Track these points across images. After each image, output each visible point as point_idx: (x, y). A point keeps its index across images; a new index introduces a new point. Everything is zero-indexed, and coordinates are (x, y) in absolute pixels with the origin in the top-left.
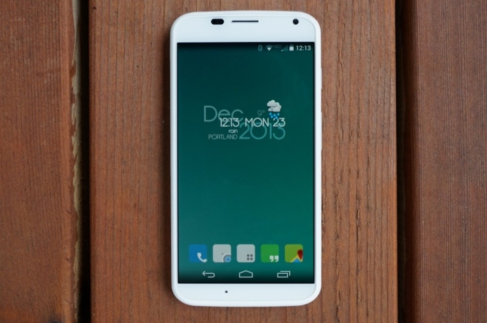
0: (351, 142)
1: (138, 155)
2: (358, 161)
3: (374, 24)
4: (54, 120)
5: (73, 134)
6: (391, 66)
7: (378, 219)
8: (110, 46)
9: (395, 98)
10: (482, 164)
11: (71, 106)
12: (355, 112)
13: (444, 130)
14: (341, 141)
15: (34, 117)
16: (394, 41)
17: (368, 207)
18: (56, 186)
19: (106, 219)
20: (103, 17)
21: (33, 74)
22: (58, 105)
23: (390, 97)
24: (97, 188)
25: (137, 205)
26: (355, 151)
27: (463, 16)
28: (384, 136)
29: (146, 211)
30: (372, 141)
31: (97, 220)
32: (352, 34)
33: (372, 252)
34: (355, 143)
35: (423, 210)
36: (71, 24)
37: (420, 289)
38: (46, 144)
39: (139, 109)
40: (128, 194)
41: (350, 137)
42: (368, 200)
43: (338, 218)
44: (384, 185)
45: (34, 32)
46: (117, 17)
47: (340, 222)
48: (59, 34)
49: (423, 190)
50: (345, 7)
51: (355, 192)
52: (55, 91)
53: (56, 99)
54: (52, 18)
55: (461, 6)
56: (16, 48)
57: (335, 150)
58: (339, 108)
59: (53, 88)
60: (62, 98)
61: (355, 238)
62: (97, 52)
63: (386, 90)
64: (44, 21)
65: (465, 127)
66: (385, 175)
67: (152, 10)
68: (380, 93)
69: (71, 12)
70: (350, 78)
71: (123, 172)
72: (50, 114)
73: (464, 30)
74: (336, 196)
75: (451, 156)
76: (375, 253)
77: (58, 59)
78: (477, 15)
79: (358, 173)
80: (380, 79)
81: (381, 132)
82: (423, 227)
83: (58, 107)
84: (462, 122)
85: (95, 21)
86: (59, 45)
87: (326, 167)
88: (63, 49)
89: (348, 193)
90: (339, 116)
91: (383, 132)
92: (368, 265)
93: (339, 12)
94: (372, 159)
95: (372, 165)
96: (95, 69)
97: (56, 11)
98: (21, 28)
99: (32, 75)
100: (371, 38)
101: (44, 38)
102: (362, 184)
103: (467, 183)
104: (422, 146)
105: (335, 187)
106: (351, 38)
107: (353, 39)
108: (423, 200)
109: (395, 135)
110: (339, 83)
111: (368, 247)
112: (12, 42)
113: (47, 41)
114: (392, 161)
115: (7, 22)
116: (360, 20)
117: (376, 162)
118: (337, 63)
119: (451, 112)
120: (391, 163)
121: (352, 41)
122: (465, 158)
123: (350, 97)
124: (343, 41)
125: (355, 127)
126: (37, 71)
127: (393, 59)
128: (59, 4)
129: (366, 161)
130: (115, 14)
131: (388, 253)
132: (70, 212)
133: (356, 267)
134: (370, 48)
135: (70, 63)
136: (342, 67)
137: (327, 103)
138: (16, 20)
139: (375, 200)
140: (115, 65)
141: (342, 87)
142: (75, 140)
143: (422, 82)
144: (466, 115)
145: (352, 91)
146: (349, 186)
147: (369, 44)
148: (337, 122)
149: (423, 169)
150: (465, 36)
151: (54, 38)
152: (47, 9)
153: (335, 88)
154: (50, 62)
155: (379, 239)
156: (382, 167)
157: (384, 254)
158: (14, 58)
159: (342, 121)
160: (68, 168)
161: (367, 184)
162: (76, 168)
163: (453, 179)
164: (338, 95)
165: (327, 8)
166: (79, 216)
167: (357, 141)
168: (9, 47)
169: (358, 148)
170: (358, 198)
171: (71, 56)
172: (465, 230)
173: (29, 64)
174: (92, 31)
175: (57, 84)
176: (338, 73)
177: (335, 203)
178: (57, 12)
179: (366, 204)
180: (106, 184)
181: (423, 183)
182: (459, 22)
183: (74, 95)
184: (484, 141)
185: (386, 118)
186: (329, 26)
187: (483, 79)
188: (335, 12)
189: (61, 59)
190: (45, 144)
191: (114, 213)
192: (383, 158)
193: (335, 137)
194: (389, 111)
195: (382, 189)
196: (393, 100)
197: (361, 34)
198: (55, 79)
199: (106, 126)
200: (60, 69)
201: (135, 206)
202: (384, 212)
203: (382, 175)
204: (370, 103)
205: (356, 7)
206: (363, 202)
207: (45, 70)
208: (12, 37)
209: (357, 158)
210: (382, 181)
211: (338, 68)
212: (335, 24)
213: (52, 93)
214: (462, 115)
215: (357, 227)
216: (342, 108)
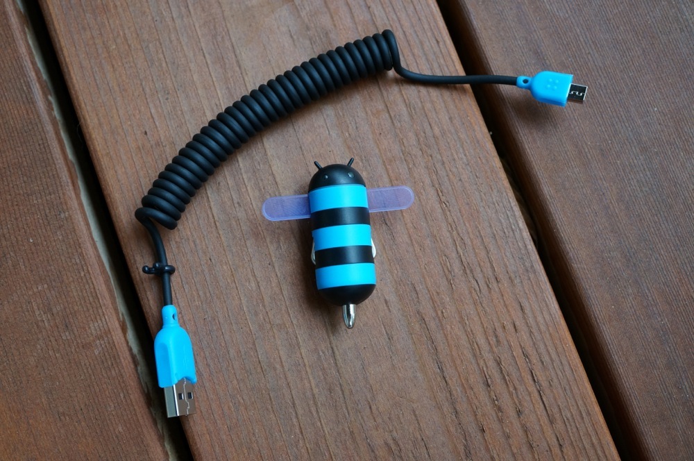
0: (492, 291)
1: (242, 401)
2: (508, 311)
3: (465, 143)
4: (122, 395)
6: (503, 184)
7: (559, 373)
9: (523, 220)
10: (657, 260)
11: (137, 370)
12: (483, 254)
13: (596, 237)
14: (479, 294)
15: (96, 401)
16: (496, 154)
17: (542, 363)
21: (78, 347)
23: (517, 222)
26: (502, 301)
28: (527, 270)
30: (517, 281)
32: (443, 163)
33: (569, 415)
34: (497, 290)
36: (104, 271)
37: (645, 440)
38: (122, 429)
41: (488, 286)
42: (539, 355)
43: (511, 389)
44: (550, 329)
45: (64, 297)
47: (517, 393)
48: (94, 288)
49: (600, 317)
50: (423, 135)
51: (520, 350)
52: (112, 359)
53: (116, 369)
54: (80, 272)
56: (46, 324)
57: (476, 308)
58: (462, 256)
59: (108, 357)
60: (124, 365)
61: (542, 406)
63: (509, 214)
64: (71, 279)
65: (619, 224)
66: (547, 317)
68: (503, 221)
69: (99, 257)
70: (462, 216)
71: (230, 429)
72: (115, 391)
74: (499, 364)
75: (617, 264)
76: (572, 415)
77: (103, 319)
79: (515, 326)
80: (497, 205)
81: (522, 266)
82: (618, 362)
84: (613, 219)
86: (99, 301)
87: (474, 332)
88: (104, 305)
89: (512, 354)
90: (466, 266)
92: (571, 434)
93: (419, 144)
94: (525, 303)
95: (527, 310)
97: (81, 262)
98: (45, 298)
99: (77, 350)
100: (467, 161)
101: (77, 299)
102: (525, 337)
103: (648, 289)
104: (579, 265)
105: (493, 352)
106: (445, 168)
107: (448, 169)
108: (605, 329)
109: (541, 264)
110: (451, 226)
111: (561, 412)
112: (39, 319)
113: (83, 302)
114: (549, 297)
115: (25, 297)
116: (446, 144)
117: (530, 304)
118: (440, 204)
119: (596, 213)
120: (548, 299)
121: (447, 172)
122: (635, 260)
123: (470, 239)
124: (436, 176)
125: (490, 271)
126: (82, 343)
127: (502, 175)
128: (82, 252)
129: (519, 308)
131: (588, 411)
133: (556, 442)
134: (471, 172)
135: (118, 319)
136: (447, 206)
138: (35, 290)
139: (548, 350)
141: (456, 229)
143: (548, 189)
144: (614, 210)
145: (470, 230)
146: (510, 346)
147: (469, 168)
148: (466, 274)
149: (590, 293)
151: (90, 296)
152: (70, 264)
153: (448, 234)
154: (94, 326)
155: (571, 397)
156: (540, 306)
157: (584, 415)
158: (49, 337)
159: (471, 271)
160: (160, 450)
161: (530, 335)
162: (168, 446)
163: (630, 291)
164: (455, 241)
167: (499, 288)
168: (38, 326)
169: (502, 295)
170: (526, 356)
171: (116, 310)
172: (670, 347)
173: (69, 338)
175: (112, 349)
176: (445, 215)
177: (501, 372)
178: (83, 263)
179: (538, 360)
181: (597, 309)
183: (136, 355)
184: (648, 233)
185: (522, 247)
187: (617, 161)
188: (414, 145)
189: (106, 317)
190: (120, 429)
192: (537, 297)
193: (471, 293)
194: (523, 238)
195: (550, 334)
196: (522, 224)
197: (454, 160)
198: (108, 345)
200: (109, 330)
202: (565, 362)
203: (544, 318)
204: (496, 236)
205: (437, 131)
206: (535, 359)
207: (91, 338)
208: (37, 313)
209: (506, 307)
210: (547, 324)
211: (443, 210)
212: (420, 159)
213: (110, 364)
214: (609, 212)
215: (539, 392)
216: (466, 254)
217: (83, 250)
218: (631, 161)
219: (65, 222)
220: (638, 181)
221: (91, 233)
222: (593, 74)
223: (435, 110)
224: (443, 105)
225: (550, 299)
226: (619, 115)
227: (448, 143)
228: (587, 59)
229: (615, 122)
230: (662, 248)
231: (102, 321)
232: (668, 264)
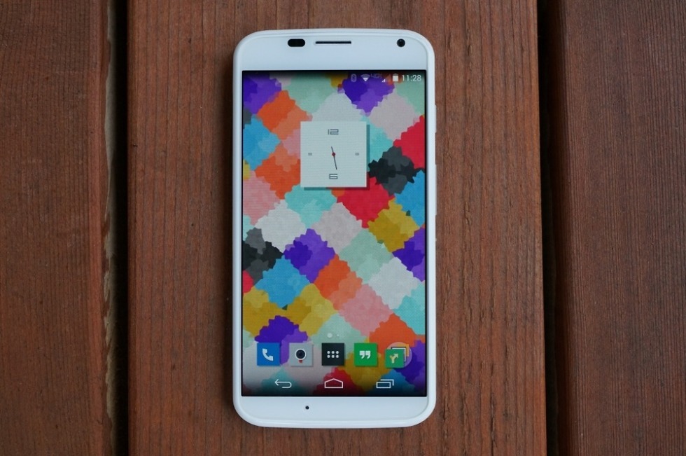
0: (483, 325)
1: (195, 345)
2: (491, 351)
3: (511, 165)
4: (79, 297)
5: (106, 314)
6: (535, 222)
8: (156, 197)
9: (542, 265)
10: (661, 354)
11: (103, 277)
12: (488, 285)
13: (608, 309)
14: (468, 324)
15: (53, 293)
16: (540, 188)
17: (506, 415)
18: (83, 388)
19: (150, 432)
20: (147, 158)
21: (53, 234)
22: (86, 276)
23: (534, 264)
24: (138, 389)
25: (193, 412)
26: (489, 339)
27: (632, 155)
28: (526, 317)
29: (205, 421)
30: (511, 325)
31: (138, 433)
32: (481, 179)
34: (488, 326)
35: (581, 418)
36: (104, 166)
38: (69, 329)
39: (195, 282)
40: (181, 398)
41: (480, 319)
42: (506, 405)
43: (465, 429)
44: (528, 384)
45: (54, 178)
46: (166, 157)
47: (469, 437)
48: (87, 180)
49: (581, 391)
50: (472, 142)
51: (489, 394)
52: (82, 257)
53: (83, 268)
54: (78, 159)
55: (629, 141)
56: (29, 200)
57: (460, 338)
58: (466, 280)
59: (78, 254)
60: (92, 268)
62: (138, 205)
63: (529, 254)
64: (68, 163)
65: (636, 304)
66: (529, 372)
68: (520, 258)
69: (104, 149)
70: (481, 239)
71: (173, 367)
72: (75, 290)
73: (633, 173)
74: (462, 399)
75: (619, 344)
77: (86, 215)
78: (651, 152)
79: (492, 368)
80: (520, 240)
81: (523, 311)
82: (582, 441)
83: (86, 279)
84: (633, 298)
85: (136, 163)
86: (88, 195)
88: (92, 201)
89: (480, 394)
90: (466, 291)
91: (525, 312)
93: (464, 149)
94: (511, 349)
95: (511, 358)
96: (135, 227)
97: (83, 150)
98: (36, 173)
99: (51, 236)
100: (508, 184)
101: (67, 186)
102: (499, 383)
103: (641, 381)
104: (580, 332)
105: (461, 387)
106: (482, 184)
107: (484, 186)
108: (581, 404)
109: (542, 315)
110: (466, 246)
112: (23, 192)
113: (72, 190)
114: (538, 351)
115: (17, 165)
116: (492, 160)
117: (517, 352)
118: (463, 219)
119: (617, 285)
120: (537, 354)
121: (482, 188)
122: (638, 348)
123: (480, 265)
124: (470, 189)
125: (487, 305)
126: (58, 231)
127: (538, 211)
128: (87, 140)
129: (502, 351)
130: (163, 153)
132: (101, 421)
134: (506, 197)
135: (102, 218)
136: (469, 224)
137: (448, 272)
138: (29, 161)
139: (516, 405)
140: (163, 222)
141: (470, 250)
142: (108, 322)
143: (578, 242)
144: (638, 288)
145: (483, 256)
146: (481, 387)
147: (506, 193)
148: (463, 299)
149: (580, 362)
150: (635, 182)
151: (81, 186)
152: (71, 147)
153: (459, 253)
154: (75, 219)
156: (525, 359)
158: (27, 213)
159: (469, 297)
160: (99, 362)
161: (504, 383)
162: (109, 359)
163: (622, 376)
164: (464, 262)
165: (448, 142)
166: (113, 425)
167: (491, 325)
168: (20, 199)
169: (491, 333)
170: (492, 402)
171: (103, 208)
172: (640, 446)
173: (46, 221)
174: (131, 175)
175: (85, 248)
176: (464, 232)
177: (462, 409)
178: (85, 151)
179: (504, 410)
180: (151, 384)
181: (581, 381)
182: (626, 163)
183: (108, 260)
184: (663, 324)
185: (529, 292)
186: (451, 169)
187: (660, 240)
188: (459, 149)
189: (90, 214)
190: (67, 330)
191: (161, 423)
192: (525, 347)
193: (460, 319)
194: (534, 283)
195: (525, 390)
197: (494, 179)
198: (82, 242)
199: (151, 304)
200: (88, 228)
201: (190, 413)
202: (529, 422)
203: (525, 371)
204: (508, 272)
205: (487, 143)
206: (500, 408)
207: (68, 230)
208: (23, 185)
209: (491, 347)
210: (525, 379)
211: (463, 226)
212: (460, 166)
213: (78, 261)
214: (632, 288)
215: (492, 441)
216: (470, 279)
217: (90, 138)
218: (674, 244)
219: (80, 103)
220: (673, 267)
221: (103, 123)
222: (670, 140)
223: (493, 120)
224: (503, 118)
225: (538, 354)
226: (681, 193)
228: (669, 123)
229: (673, 198)
230: (671, 344)
231: (84, 216)
232: (670, 362)
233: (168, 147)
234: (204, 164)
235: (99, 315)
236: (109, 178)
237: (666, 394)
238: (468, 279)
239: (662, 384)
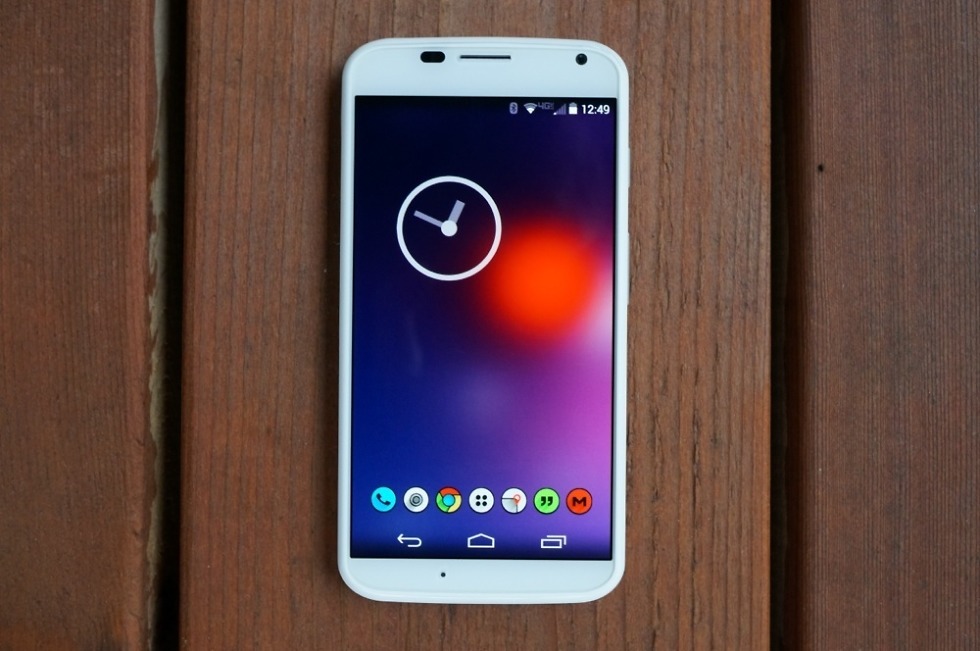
0: (685, 314)
1: (277, 335)
2: (696, 352)
3: (730, 90)
4: (114, 263)
5: (151, 292)
6: (761, 171)
7: (733, 463)
8: (226, 124)
9: (769, 232)
10: (933, 359)
11: (148, 237)
12: (693, 258)
13: (861, 295)
14: (664, 312)
15: (77, 258)
16: (769, 124)
17: (715, 440)
18: (118, 392)
19: (211, 456)
20: (213, 69)
21: (77, 174)
22: (124, 234)
23: (759, 230)
24: (196, 395)
25: (273, 430)
26: (693, 334)
27: (899, 79)
28: (746, 305)
29: (289, 442)
30: (725, 314)
31: (194, 458)
32: (688, 108)
33: (723, 525)
34: (692, 316)
35: (820, 446)
36: (152, 81)
37: (814, 598)
38: (100, 309)
39: (279, 246)
40: (256, 409)
41: (682, 306)
42: (715, 427)
43: (658, 460)
44: (745, 398)
45: (81, 95)
46: (241, 68)
47: (662, 469)
48: (128, 99)
49: (820, 408)
50: (674, 55)
51: (691, 410)
52: (119, 208)
53: (120, 223)
54: (115, 69)
55: (896, 60)
56: (44, 125)
57: (653, 330)
58: (662, 250)
59: (114, 203)
60: (132, 223)
61: (691, 498)
62: (200, 135)
63: (752, 216)
64: (100, 74)
65: (901, 289)
66: (748, 380)
67: (308, 56)
68: (739, 222)
69: (152, 58)
70: (684, 193)
71: (246, 366)
72: (108, 253)
73: (900, 105)
74: (654, 418)
75: (875, 344)
76: (727, 528)
77: (126, 147)
78: (926, 76)
79: (697, 375)
80: (740, 196)
81: (741, 296)
82: (820, 479)
83: (124, 239)
84: (895, 280)
85: (198, 75)
86: (129, 120)
87: (637, 362)
88: (135, 128)
89: (678, 412)
90: (662, 266)
91: (745, 296)
92: (715, 552)
93: (664, 67)
94: (724, 348)
95: (724, 361)
96: (196, 167)
97: (122, 55)
98: (55, 87)
99: (75, 177)
100: (724, 117)
101: (99, 106)
102: (705, 396)
103: (904, 396)
104: (820, 326)
105: (653, 401)
106: (687, 115)
107: (691, 118)
108: (820, 427)
109: (769, 302)
110: (663, 202)
111: (714, 516)
112: (36, 113)
113: (105, 112)
114: (762, 352)
115: (28, 74)
116: (703, 83)
117: (731, 353)
118: (660, 164)
119: (875, 261)
120: (759, 356)
121: (688, 122)
122: (901, 349)
123: (683, 228)
124: (671, 122)
125: (692, 286)
126: (85, 169)
127: (766, 157)
128: (129, 41)
129: (711, 351)
130: (237, 63)
131: (752, 529)
132: (142, 441)
133: (690, 555)
135: (148, 155)
136: (668, 171)
137: (638, 240)
138: (45, 70)
139: (729, 426)
140: (235, 160)
141: (669, 208)
142: (155, 304)
143: (821, 199)
144: (903, 266)
145: (687, 218)
146: (679, 399)
147: (721, 129)
148: (658, 277)
149: (820, 368)
150: (903, 117)
151: (118, 107)
152: (106, 52)
153: (654, 212)
154: (109, 152)
155: (736, 501)
156: (743, 362)
157: (744, 532)
158: (41, 144)
159: (667, 275)
160: (141, 357)
161: (714, 396)
162: (155, 358)
163: (878, 388)
164: (660, 224)
165: (642, 58)
166: (159, 451)
167: (696, 314)
168: (31, 123)
169: (697, 326)
170: (696, 422)
171: (149, 142)
172: (900, 487)
173: (69, 155)
174: (191, 94)
175: (123, 195)
176: (661, 182)
177: (653, 432)
178: (125, 57)
179: (712, 433)
180: (214, 388)
181: (820, 395)
182: (891, 90)
183: (155, 217)
184: (937, 317)
185: (751, 269)
186: (645, 94)
187: (936, 199)
188: (656, 66)
189: (131, 146)
190: (96, 309)
191: (227, 445)
192: (744, 346)
193: (653, 306)
194: (757, 257)
195: (742, 406)
196: (765, 236)
197: (705, 109)
198: (119, 186)
199: (216, 276)
200: (129, 167)
201: (268, 431)
202: (746, 450)
203: (743, 380)
204: (722, 240)
205: (696, 58)
206: (706, 431)
207: (100, 168)
208: (37, 104)
209: (696, 345)
210: (743, 390)
211: (660, 174)
212: (657, 89)
213: (113, 212)
214: (895, 266)
215: (694, 477)
216: (669, 249)
217: (132, 39)
218: (956, 206)
220: (953, 238)
221: (151, 20)
222: (954, 60)
223: (706, 26)
224: (720, 24)
225: (762, 356)
226: (966, 134)
227: (706, 81)
228: (953, 35)
229: (955, 142)
230: (948, 346)
231: (123, 149)
232: (946, 371)
233: (244, 52)
234: (296, 78)
235: (142, 290)
236: (159, 102)
237: (939, 415)
238: (665, 249)
239: (933, 400)
